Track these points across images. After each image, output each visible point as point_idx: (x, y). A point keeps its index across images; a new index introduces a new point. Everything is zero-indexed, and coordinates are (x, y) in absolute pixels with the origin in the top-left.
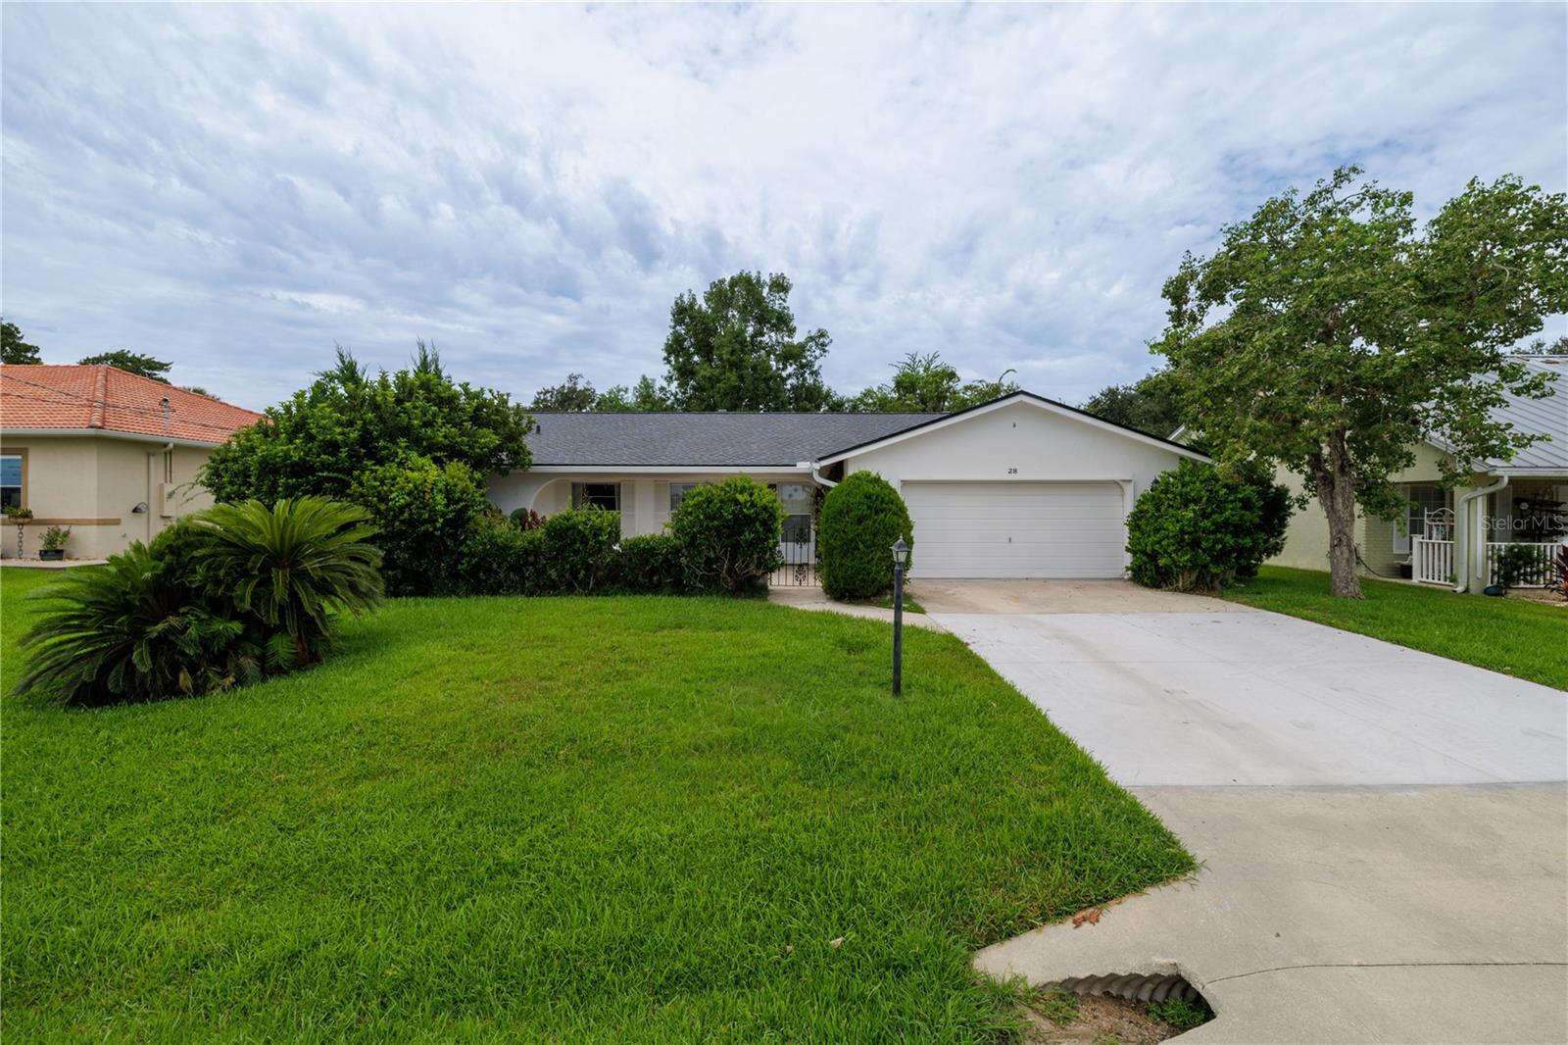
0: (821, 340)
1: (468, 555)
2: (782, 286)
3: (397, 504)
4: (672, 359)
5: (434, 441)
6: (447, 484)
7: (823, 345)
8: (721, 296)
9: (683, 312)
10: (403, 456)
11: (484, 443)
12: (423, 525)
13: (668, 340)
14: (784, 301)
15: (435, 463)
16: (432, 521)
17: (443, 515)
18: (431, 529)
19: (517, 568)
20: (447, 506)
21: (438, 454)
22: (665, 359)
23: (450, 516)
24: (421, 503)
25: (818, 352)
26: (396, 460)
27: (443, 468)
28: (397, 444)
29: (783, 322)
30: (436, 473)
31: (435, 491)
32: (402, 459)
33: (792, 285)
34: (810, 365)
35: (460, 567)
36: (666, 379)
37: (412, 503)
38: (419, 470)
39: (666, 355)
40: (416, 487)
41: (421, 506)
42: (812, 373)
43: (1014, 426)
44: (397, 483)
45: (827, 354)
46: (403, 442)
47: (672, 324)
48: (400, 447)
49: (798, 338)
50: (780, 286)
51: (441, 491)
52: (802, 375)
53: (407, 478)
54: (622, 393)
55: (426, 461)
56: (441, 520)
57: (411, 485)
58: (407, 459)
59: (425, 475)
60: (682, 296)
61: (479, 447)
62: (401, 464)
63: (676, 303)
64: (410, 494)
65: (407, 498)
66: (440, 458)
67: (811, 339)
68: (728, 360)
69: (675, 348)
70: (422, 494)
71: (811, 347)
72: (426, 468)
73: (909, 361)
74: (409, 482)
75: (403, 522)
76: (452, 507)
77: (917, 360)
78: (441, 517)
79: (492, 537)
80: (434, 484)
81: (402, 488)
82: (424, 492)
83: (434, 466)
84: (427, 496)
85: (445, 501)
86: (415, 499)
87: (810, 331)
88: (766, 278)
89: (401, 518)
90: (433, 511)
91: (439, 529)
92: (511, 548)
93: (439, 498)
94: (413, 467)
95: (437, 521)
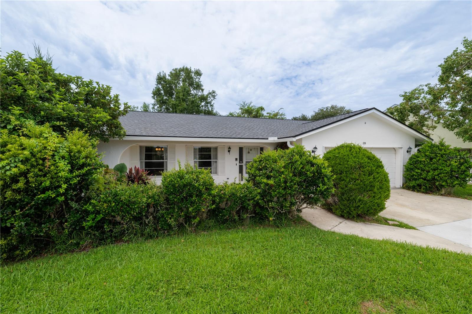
0: (214, 94)
1: (93, 213)
2: (199, 73)
3: (8, 173)
4: (155, 97)
5: (54, 112)
6: (70, 152)
7: (214, 96)
8: (176, 74)
9: (160, 79)
10: (18, 123)
11: (99, 118)
12: (43, 192)
13: (154, 90)
14: (199, 79)
15: (54, 131)
16: (55, 187)
17: (67, 180)
18: (54, 195)
19: (138, 219)
20: (71, 171)
21: (58, 123)
22: (152, 97)
23: (75, 181)
24: (40, 170)
25: (212, 98)
26: (9, 127)
27: (63, 136)
28: (9, 110)
29: (199, 87)
30: (56, 140)
31: (57, 158)
32: (16, 126)
33: (202, 73)
34: (210, 103)
35: (84, 224)
36: (153, 105)
37: (28, 171)
38: (36, 137)
39: (153, 95)
40: (33, 154)
41: (40, 173)
42: (211, 106)
43: (365, 123)
44: (9, 151)
45: (215, 99)
46: (17, 110)
47: (156, 83)
48: (13, 114)
49: (205, 93)
50: (198, 73)
51: (63, 157)
52: (207, 106)
53: (21, 145)
54: (136, 109)
55: (46, 129)
56: (64, 186)
57: (27, 153)
58: (21, 126)
59: (44, 141)
60: (160, 73)
61: (94, 121)
62: (14, 130)
63: (158, 75)
64: (25, 161)
65: (22, 166)
66: (59, 126)
67: (210, 93)
68: (182, 98)
69: (156, 93)
70: (41, 162)
71: (210, 96)
72: (45, 136)
73: (243, 104)
74: (24, 149)
75: (18, 191)
76: (77, 173)
77: (245, 104)
78: (65, 183)
79: (116, 195)
80: (56, 150)
81: (15, 156)
82: (44, 159)
83: (55, 134)
84: (48, 163)
85: (69, 167)
86: (33, 166)
87: (209, 91)
88: (193, 70)
89: (14, 187)
90: (55, 177)
91: (63, 194)
92: (134, 203)
93: (63, 165)
94: (29, 133)
95: (60, 187)
